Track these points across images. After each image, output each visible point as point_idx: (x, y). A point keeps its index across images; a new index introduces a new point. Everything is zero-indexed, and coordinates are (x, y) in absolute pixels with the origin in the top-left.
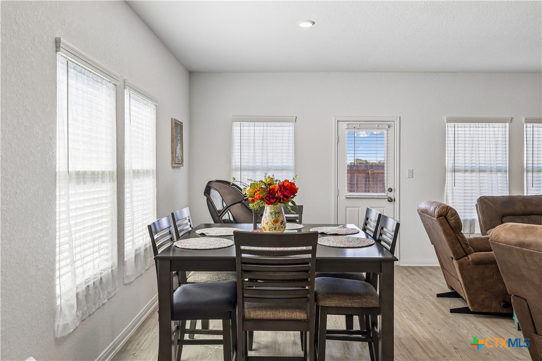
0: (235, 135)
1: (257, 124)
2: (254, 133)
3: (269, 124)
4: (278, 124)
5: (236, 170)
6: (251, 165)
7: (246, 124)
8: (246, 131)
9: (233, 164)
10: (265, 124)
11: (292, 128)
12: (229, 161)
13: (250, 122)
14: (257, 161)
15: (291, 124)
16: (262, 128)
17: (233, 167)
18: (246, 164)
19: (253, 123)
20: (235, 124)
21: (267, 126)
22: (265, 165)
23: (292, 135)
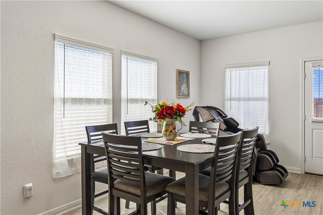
0: (227, 77)
1: (241, 69)
2: (240, 75)
3: (250, 68)
4: (257, 68)
5: (228, 100)
6: (237, 96)
7: (235, 69)
8: (234, 74)
9: (226, 96)
10: (247, 68)
11: (266, 70)
12: (224, 94)
13: (237, 68)
14: (241, 94)
15: (267, 67)
16: (245, 71)
17: (226, 98)
18: (234, 96)
19: (239, 69)
20: (227, 70)
21: (248, 70)
22: (246, 96)
23: (267, 75)
